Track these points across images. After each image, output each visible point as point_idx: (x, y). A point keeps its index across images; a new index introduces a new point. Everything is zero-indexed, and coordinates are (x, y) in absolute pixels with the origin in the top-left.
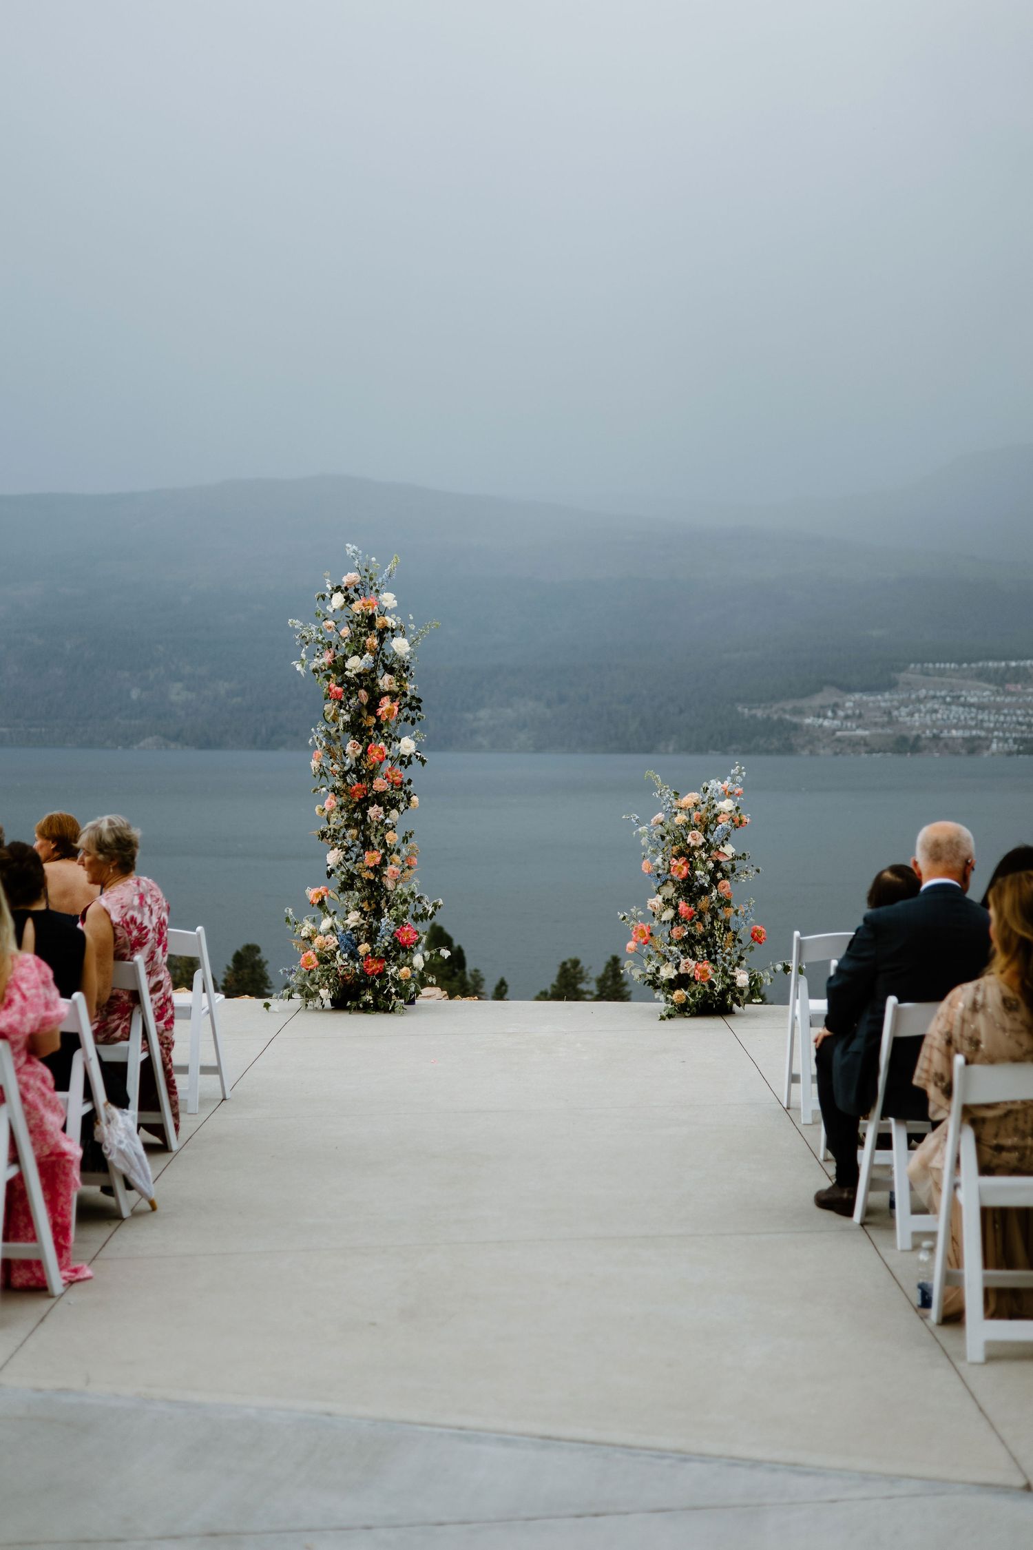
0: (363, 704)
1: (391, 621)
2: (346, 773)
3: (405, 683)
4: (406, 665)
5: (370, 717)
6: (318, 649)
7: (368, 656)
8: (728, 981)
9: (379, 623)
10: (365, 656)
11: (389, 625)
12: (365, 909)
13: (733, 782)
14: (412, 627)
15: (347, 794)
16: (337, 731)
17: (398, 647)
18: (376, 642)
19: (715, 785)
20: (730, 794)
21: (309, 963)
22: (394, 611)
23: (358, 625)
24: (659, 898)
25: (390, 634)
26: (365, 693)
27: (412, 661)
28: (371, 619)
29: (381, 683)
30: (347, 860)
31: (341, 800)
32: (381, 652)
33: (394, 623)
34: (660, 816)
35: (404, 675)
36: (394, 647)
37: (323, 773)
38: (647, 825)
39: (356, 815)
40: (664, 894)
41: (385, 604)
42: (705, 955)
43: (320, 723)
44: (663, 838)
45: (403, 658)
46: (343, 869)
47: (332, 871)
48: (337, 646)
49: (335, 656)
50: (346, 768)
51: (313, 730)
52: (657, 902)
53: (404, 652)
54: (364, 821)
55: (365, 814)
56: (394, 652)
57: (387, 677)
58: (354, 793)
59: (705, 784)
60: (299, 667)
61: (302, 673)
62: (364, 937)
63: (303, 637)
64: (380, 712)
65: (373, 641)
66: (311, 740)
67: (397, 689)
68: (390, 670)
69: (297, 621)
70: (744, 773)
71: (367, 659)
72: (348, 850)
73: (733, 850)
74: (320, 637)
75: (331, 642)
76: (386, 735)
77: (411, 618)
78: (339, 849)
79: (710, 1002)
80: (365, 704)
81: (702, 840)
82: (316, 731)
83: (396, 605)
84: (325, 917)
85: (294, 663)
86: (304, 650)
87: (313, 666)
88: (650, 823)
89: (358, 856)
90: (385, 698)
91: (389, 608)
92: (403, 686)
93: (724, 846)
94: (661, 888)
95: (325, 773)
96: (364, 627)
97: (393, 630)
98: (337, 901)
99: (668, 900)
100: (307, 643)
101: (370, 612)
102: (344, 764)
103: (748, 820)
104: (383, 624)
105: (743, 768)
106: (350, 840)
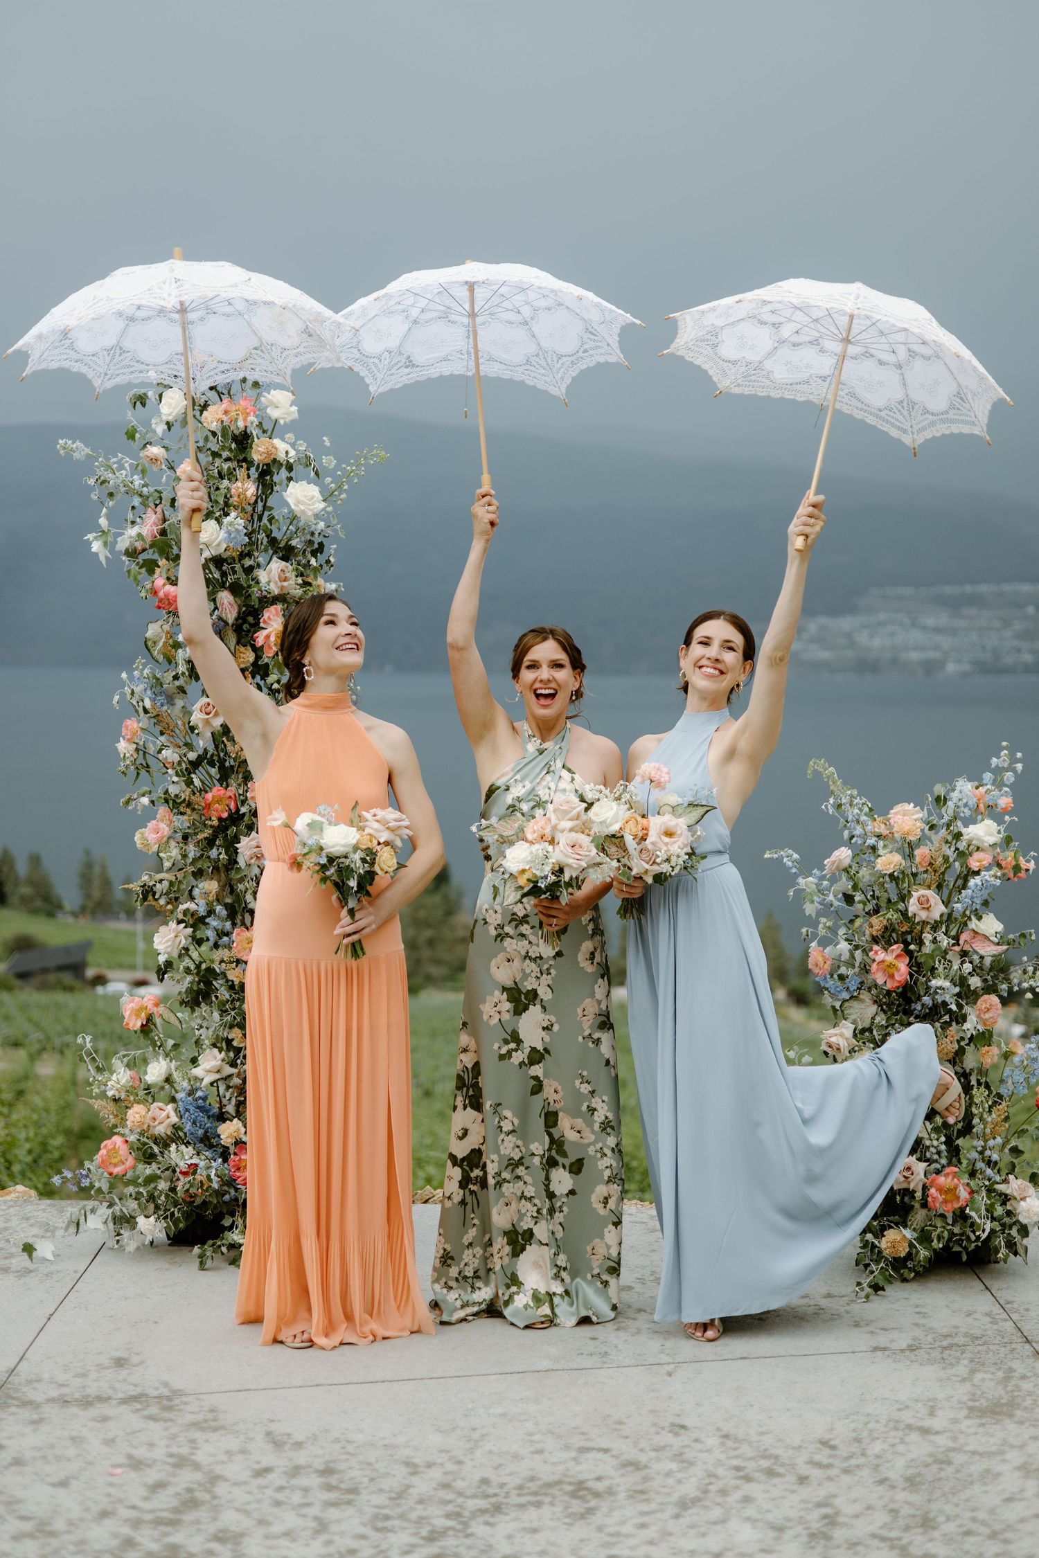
0: (226, 623)
1: (282, 448)
2: (195, 765)
3: (316, 578)
4: (317, 539)
5: (242, 649)
6: (133, 508)
7: (235, 520)
8: (999, 1211)
9: (258, 452)
10: (226, 520)
11: (281, 456)
12: (235, 1044)
13: (998, 784)
14: (328, 461)
15: (194, 810)
16: (176, 677)
17: (298, 502)
18: (251, 489)
19: (964, 790)
20: (991, 811)
21: (114, 1161)
22: (292, 426)
23: (215, 455)
24: (846, 1029)
25: (284, 473)
26: (231, 598)
27: (329, 532)
28: (243, 440)
29: (262, 575)
30: (199, 942)
31: (183, 822)
32: (266, 513)
33: (292, 453)
34: (843, 855)
35: (313, 561)
36: (291, 501)
37: (143, 764)
38: (815, 871)
39: (213, 853)
40: (853, 1017)
41: (274, 413)
42: (943, 1147)
43: (140, 661)
44: (849, 899)
45: (309, 526)
46: (187, 962)
47: (169, 964)
48: (173, 500)
49: (165, 520)
50: (192, 756)
51: (124, 675)
52: (842, 1035)
53: (310, 513)
54: (232, 862)
55: (233, 852)
56: (291, 511)
57: (277, 565)
58: (208, 806)
59: (939, 789)
60: (96, 547)
61: (102, 558)
62: (233, 1101)
63: (104, 482)
64: (260, 638)
65: (247, 488)
66: (117, 698)
67: (298, 592)
68: (287, 553)
69: (78, 443)
70: (1019, 766)
71: (231, 524)
72: (197, 922)
73: (999, 927)
74: (138, 481)
75: (160, 492)
76: (276, 686)
77: (327, 444)
78: (179, 922)
79: (957, 1248)
80: (230, 622)
81: (938, 910)
82: (131, 678)
83: (296, 416)
84: (156, 1055)
85: (90, 536)
86: (104, 510)
87: (123, 544)
88: (822, 868)
89: (222, 934)
90: (273, 608)
91: (282, 422)
92: (310, 584)
93: (980, 918)
94: (846, 1004)
95: (148, 766)
96: (228, 459)
97: (290, 468)
98: (177, 1027)
99: (863, 1031)
100: (111, 495)
101: (241, 424)
102: (190, 746)
103: (1032, 865)
104: (268, 453)
105: (1019, 755)
106: (202, 902)
